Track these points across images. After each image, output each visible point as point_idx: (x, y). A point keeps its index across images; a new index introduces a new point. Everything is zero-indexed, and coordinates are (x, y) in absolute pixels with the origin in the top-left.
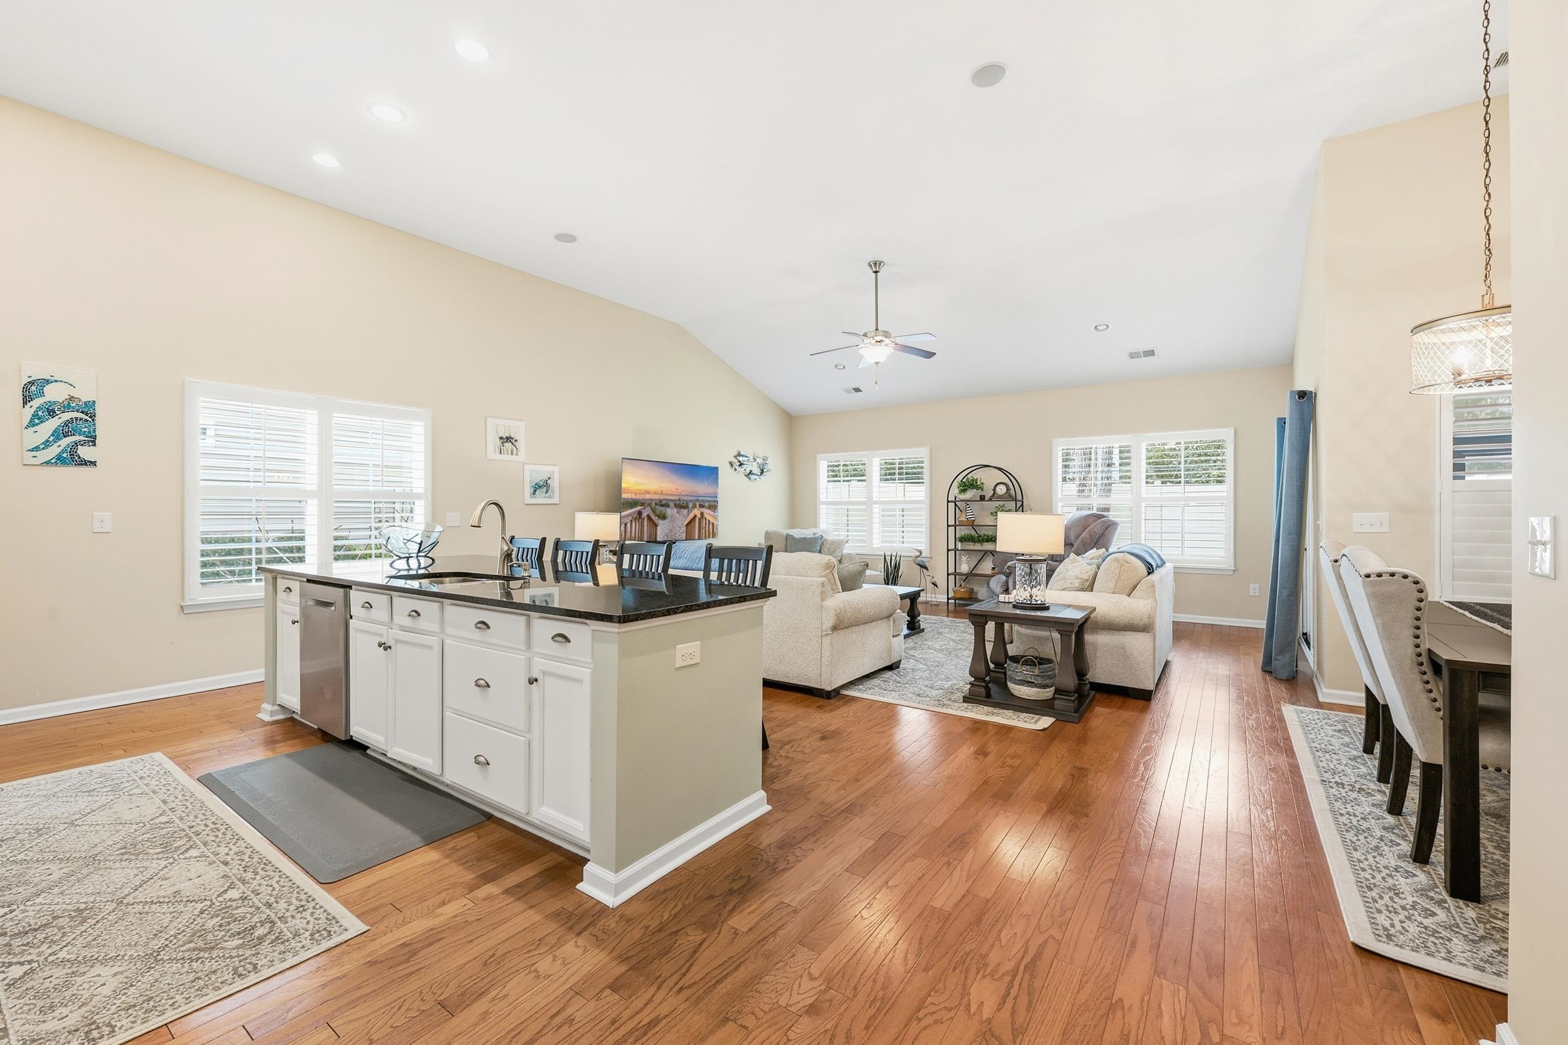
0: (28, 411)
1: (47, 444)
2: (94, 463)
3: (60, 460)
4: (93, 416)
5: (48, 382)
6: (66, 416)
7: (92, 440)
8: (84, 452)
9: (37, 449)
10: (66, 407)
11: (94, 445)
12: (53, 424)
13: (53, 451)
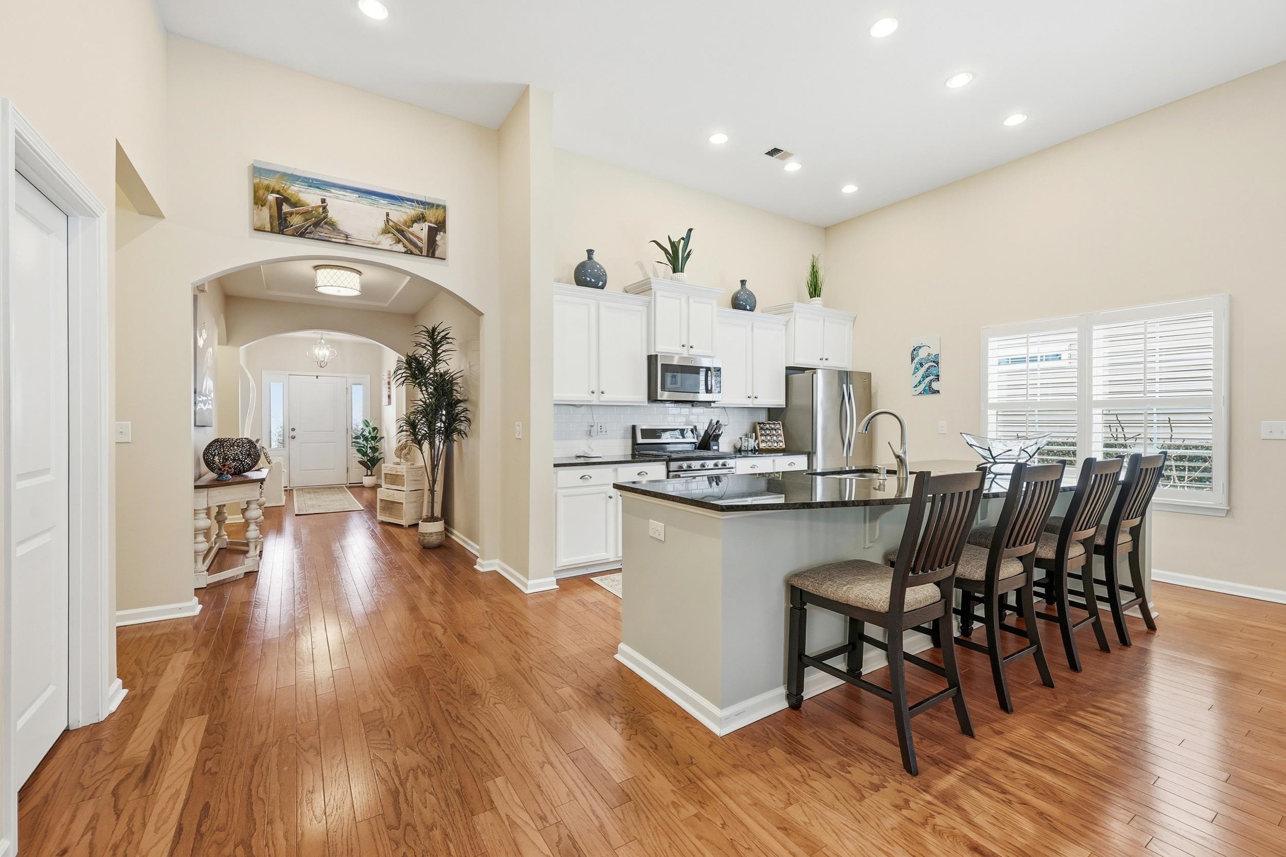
0: (914, 365)
1: (920, 383)
2: (938, 392)
3: (924, 392)
4: (937, 363)
5: (920, 347)
6: (926, 366)
7: (937, 378)
8: (935, 386)
9: (916, 386)
10: (927, 361)
11: (938, 380)
12: (922, 370)
13: (922, 386)
